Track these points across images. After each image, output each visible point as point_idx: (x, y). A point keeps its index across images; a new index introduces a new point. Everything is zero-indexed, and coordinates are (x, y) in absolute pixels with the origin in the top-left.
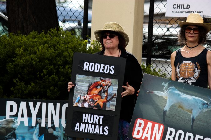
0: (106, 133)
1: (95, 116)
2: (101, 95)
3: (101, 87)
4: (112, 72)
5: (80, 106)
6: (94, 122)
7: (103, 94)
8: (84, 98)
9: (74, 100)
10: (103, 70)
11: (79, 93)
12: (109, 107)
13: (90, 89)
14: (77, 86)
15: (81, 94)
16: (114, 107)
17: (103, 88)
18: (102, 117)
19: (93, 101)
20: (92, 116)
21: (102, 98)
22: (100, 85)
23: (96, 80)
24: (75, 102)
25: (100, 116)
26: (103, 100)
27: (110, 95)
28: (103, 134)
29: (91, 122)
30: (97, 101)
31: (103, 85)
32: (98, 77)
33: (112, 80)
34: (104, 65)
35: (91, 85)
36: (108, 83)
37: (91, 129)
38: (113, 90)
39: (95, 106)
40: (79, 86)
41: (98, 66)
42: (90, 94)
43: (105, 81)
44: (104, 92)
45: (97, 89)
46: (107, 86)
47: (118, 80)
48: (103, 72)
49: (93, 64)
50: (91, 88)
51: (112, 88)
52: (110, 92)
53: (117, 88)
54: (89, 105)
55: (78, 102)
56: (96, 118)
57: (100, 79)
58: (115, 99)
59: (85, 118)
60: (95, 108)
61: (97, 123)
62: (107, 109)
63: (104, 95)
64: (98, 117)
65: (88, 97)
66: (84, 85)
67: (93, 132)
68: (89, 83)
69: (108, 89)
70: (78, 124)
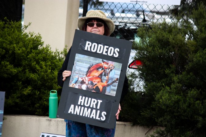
0: (103, 118)
1: (93, 100)
2: (102, 77)
3: (102, 70)
4: (116, 55)
5: (77, 87)
6: (91, 106)
7: (103, 77)
8: (82, 79)
9: (70, 81)
10: (107, 52)
11: (77, 74)
12: (109, 92)
13: (90, 71)
14: (75, 66)
15: (79, 75)
16: (115, 93)
17: (104, 71)
18: (100, 101)
19: (92, 83)
20: (90, 99)
21: (102, 82)
22: (101, 67)
23: (97, 62)
24: (71, 82)
25: (98, 101)
26: (102, 84)
27: (112, 79)
28: (99, 119)
29: (88, 105)
30: (96, 84)
31: (105, 67)
32: (101, 59)
33: (116, 63)
34: (108, 47)
35: (91, 66)
36: (110, 67)
37: (87, 113)
38: (115, 74)
39: (93, 89)
40: (78, 66)
41: (101, 47)
42: (89, 76)
43: (107, 64)
44: (105, 75)
45: (97, 71)
46: (109, 69)
47: (121, 64)
48: (106, 54)
49: (96, 45)
50: (91, 69)
51: (115, 72)
52: (112, 75)
53: (120, 72)
54: (87, 88)
55: (76, 83)
56: (94, 102)
57: (103, 61)
58: (116, 84)
59: (81, 100)
60: (94, 91)
61: (95, 107)
62: (107, 93)
63: (105, 78)
64: (96, 100)
65: (87, 78)
66: (84, 66)
67: (89, 116)
68: (89, 64)
69: (109, 72)
70: (72, 106)
